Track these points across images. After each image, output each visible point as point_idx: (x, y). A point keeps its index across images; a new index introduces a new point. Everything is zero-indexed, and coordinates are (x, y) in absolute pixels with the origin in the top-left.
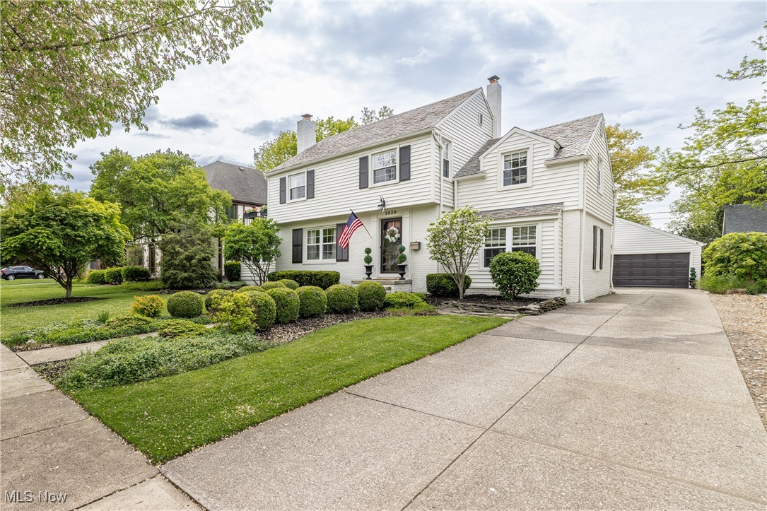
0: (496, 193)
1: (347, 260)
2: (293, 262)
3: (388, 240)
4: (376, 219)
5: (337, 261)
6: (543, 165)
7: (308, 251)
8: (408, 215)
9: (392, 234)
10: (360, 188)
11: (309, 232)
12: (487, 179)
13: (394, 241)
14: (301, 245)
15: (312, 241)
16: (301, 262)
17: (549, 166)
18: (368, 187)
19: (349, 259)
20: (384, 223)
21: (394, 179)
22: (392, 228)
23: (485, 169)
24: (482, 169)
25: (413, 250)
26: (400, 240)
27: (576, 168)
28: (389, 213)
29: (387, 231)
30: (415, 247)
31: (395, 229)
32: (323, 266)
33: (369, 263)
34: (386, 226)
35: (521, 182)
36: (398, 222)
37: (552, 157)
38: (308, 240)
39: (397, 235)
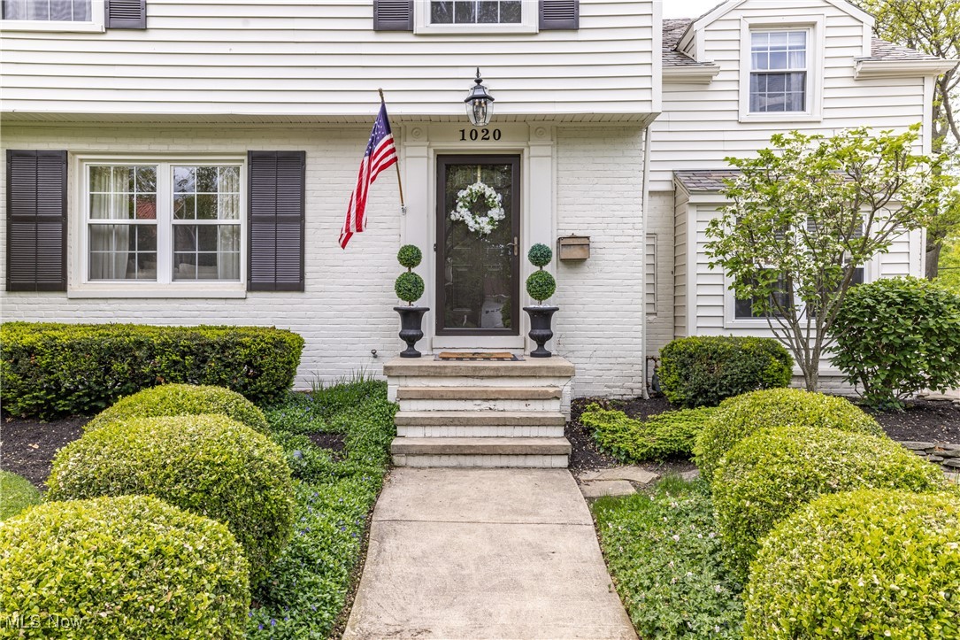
0: (735, 126)
1: (299, 287)
2: (11, 288)
4: (423, 151)
5: (252, 287)
6: (846, 73)
7: (93, 245)
8: (547, 150)
10: (378, 29)
11: (94, 172)
12: (713, 87)
13: (488, 229)
14: (63, 219)
15: (111, 210)
16: (62, 287)
17: (865, 77)
18: (409, 29)
19: (308, 282)
20: (450, 168)
21: (519, 21)
22: (478, 186)
23: (710, 58)
24: (701, 57)
25: (564, 261)
26: (510, 226)
27: (919, 90)
28: (474, 135)
29: (462, 194)
30: (576, 252)
31: (489, 191)
32: (175, 304)
33: (410, 300)
34: (459, 177)
35: (790, 108)
36: (506, 169)
37: (867, 53)
38: (96, 205)
39: (497, 213)
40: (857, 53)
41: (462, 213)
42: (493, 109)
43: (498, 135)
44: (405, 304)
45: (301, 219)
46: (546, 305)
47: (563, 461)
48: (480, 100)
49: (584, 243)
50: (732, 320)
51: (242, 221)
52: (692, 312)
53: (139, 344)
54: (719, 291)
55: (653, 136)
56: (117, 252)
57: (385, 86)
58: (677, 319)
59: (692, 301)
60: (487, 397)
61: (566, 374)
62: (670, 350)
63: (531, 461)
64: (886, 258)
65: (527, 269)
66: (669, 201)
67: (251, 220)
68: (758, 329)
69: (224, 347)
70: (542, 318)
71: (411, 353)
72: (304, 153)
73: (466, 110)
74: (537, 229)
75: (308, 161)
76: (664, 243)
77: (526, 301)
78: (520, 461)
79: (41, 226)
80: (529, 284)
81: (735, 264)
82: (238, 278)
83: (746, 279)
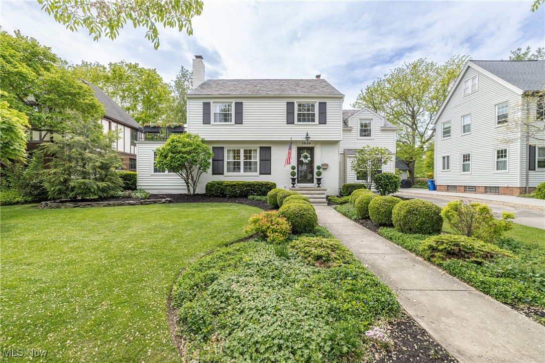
0: (357, 140)
1: (270, 174)
2: (213, 174)
3: (302, 161)
4: (295, 147)
5: (260, 174)
6: (379, 129)
7: (228, 165)
8: (320, 147)
9: (306, 157)
10: (287, 123)
11: (228, 150)
12: (352, 132)
13: (307, 162)
14: (223, 160)
15: (231, 158)
16: (223, 174)
17: (382, 130)
18: (293, 123)
19: (272, 173)
20: (300, 150)
21: (314, 122)
22: (305, 153)
23: (351, 125)
24: (350, 125)
25: (323, 169)
26: (312, 162)
27: (393, 133)
28: (305, 143)
29: (302, 155)
30: (325, 167)
31: (308, 154)
32: (245, 177)
33: (294, 176)
34: (301, 152)
35: (368, 136)
36: (311, 150)
37: (383, 125)
38: (228, 157)
39: (309, 159)
40: (381, 125)
41: (302, 159)
42: (310, 139)
43: (310, 143)
44: (292, 177)
45: (270, 160)
46: (320, 177)
47: (327, 204)
48: (307, 138)
49: (327, 165)
50: (356, 181)
51: (258, 160)
52: (348, 179)
53: (252, 184)
54: (353, 174)
55: (340, 144)
56: (232, 166)
57: (292, 137)
58: (345, 180)
59: (348, 177)
60: (312, 194)
61: (325, 190)
62: (344, 186)
63: (321, 204)
64: (386, 166)
65: (316, 170)
66: (343, 155)
67: (260, 160)
68: (361, 182)
69: (266, 185)
70: (319, 180)
71: (293, 187)
72: (271, 147)
73: (304, 139)
74: (317, 162)
75: (272, 148)
76: (342, 164)
77: (315, 176)
78: (319, 204)
79: (219, 162)
80: (317, 173)
81: (356, 170)
82: (257, 172)
83: (358, 173)
